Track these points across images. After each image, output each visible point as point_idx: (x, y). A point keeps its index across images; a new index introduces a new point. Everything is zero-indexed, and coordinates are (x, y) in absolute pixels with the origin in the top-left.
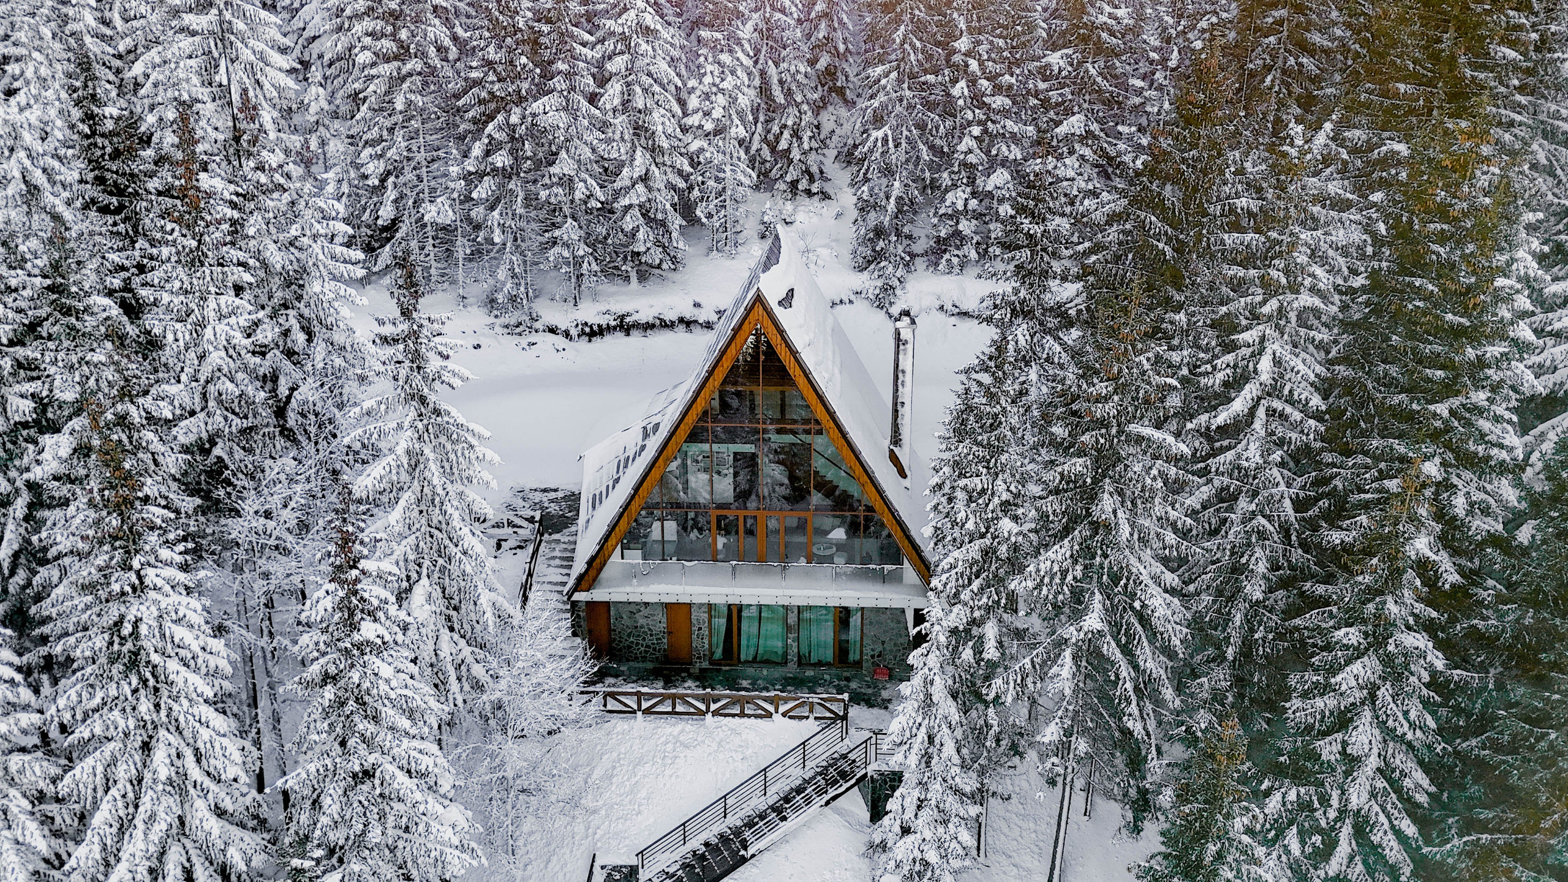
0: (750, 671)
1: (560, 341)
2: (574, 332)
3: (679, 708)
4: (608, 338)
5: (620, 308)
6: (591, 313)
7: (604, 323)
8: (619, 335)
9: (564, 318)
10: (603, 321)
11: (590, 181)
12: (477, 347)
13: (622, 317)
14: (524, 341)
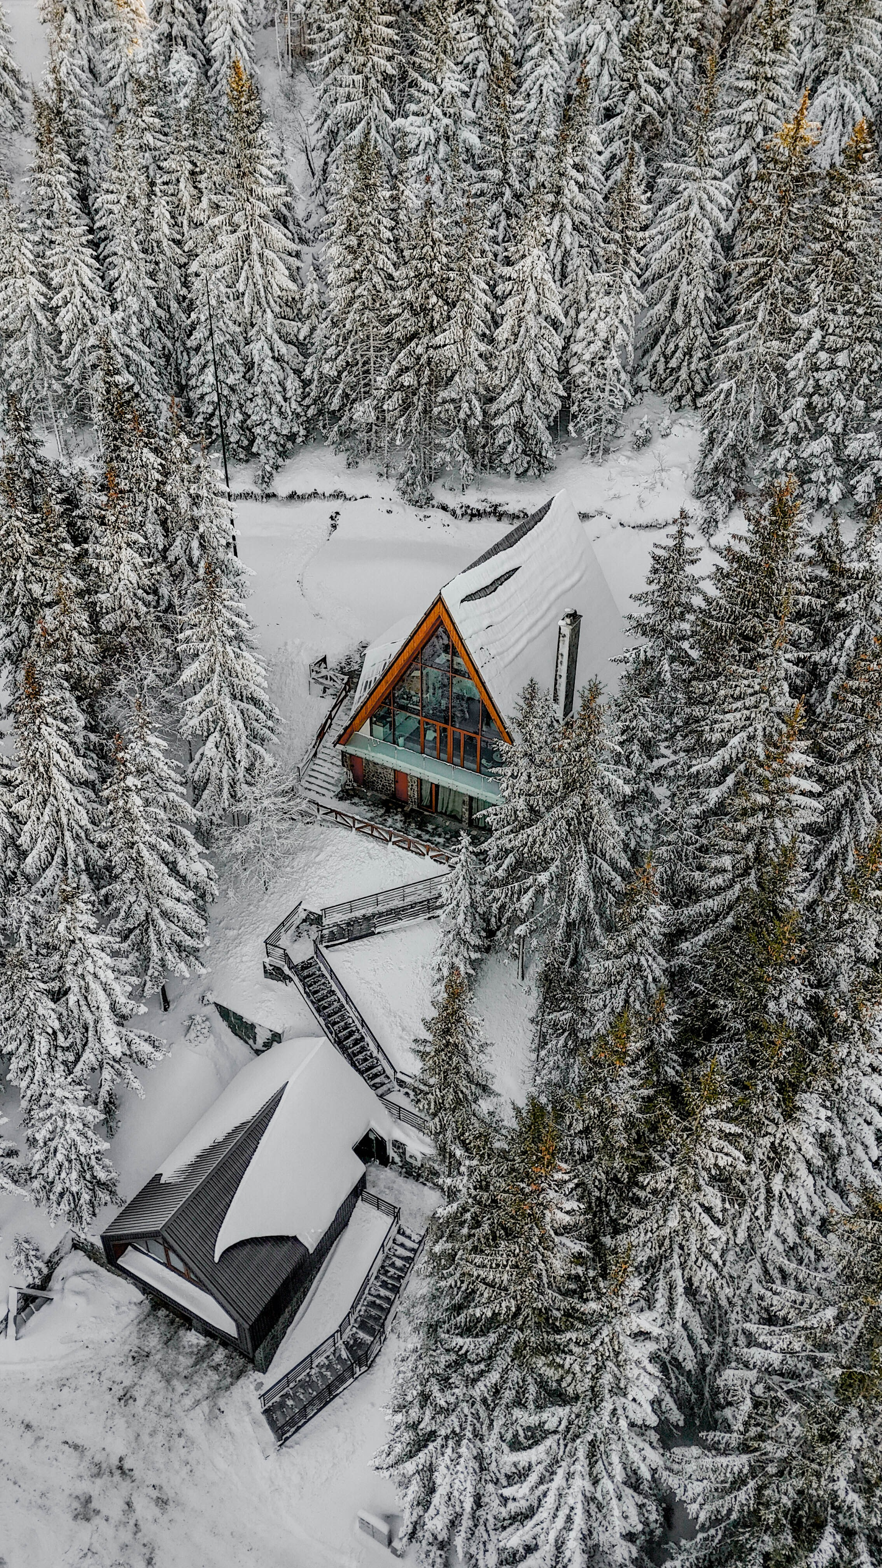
0: (440, 820)
1: (447, 517)
2: (459, 512)
3: (375, 833)
4: (484, 521)
5: (495, 499)
6: (473, 499)
7: (481, 508)
8: (493, 519)
9: (453, 501)
10: (481, 507)
11: (475, 402)
12: (389, 512)
13: (496, 506)
14: (422, 513)
